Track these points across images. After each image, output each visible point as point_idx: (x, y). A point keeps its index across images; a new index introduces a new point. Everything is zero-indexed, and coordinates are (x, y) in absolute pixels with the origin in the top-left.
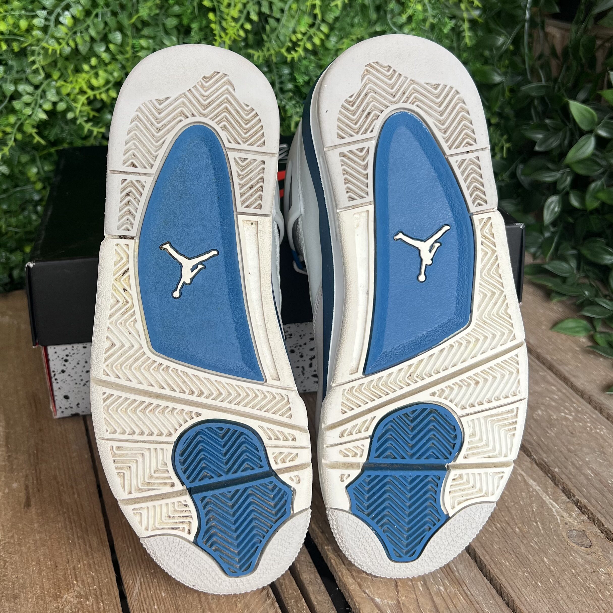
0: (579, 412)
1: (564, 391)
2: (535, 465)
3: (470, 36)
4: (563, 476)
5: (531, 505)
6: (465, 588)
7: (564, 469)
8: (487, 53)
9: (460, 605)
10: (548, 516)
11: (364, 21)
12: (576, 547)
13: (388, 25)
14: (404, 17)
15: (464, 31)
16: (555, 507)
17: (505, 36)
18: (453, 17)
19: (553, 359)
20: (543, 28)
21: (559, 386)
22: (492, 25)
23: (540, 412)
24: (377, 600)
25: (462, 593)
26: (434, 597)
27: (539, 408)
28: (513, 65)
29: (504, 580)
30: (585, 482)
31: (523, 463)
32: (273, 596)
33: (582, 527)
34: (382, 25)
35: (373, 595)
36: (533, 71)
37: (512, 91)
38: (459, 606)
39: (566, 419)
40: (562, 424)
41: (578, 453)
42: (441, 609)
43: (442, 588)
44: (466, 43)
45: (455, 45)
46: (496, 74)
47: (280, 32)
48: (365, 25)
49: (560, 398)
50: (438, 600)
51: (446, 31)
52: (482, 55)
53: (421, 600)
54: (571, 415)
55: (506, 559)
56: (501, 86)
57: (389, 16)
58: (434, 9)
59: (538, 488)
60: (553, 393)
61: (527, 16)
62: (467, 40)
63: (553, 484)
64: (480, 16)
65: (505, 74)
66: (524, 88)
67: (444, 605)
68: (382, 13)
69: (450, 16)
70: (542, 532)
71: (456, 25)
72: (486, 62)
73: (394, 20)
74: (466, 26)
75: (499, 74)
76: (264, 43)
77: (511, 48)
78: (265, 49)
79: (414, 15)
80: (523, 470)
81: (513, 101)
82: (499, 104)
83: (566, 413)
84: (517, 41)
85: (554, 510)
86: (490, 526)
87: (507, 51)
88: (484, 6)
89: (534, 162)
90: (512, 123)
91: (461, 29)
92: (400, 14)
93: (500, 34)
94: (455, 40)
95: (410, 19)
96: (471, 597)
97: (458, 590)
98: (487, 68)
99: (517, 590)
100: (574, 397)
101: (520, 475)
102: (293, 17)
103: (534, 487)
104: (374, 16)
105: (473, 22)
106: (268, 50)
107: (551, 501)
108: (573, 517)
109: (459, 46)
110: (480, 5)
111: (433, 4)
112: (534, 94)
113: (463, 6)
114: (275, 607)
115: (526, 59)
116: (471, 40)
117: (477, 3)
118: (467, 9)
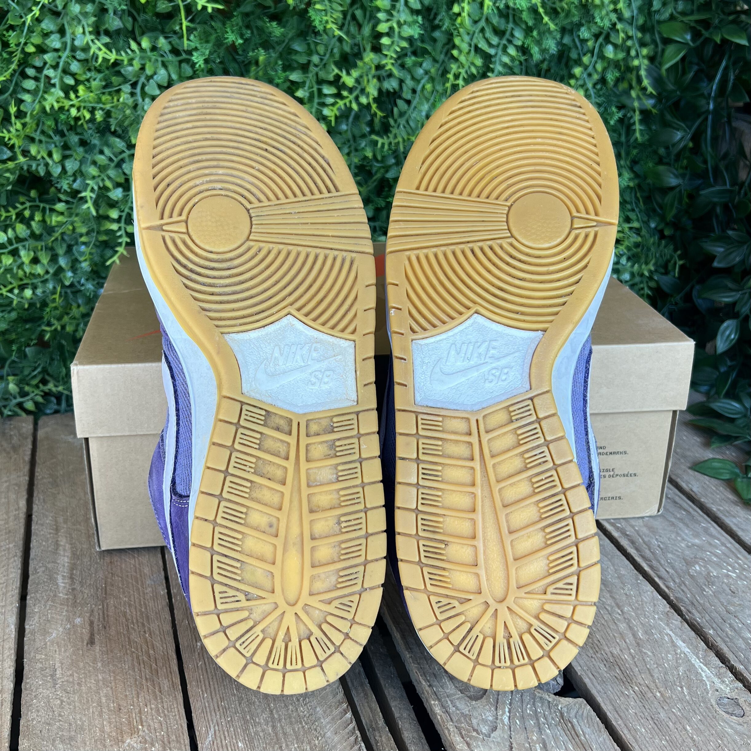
0: (744, 569)
1: (729, 545)
2: (686, 626)
3: (641, 130)
4: (718, 639)
5: (677, 668)
7: (720, 632)
8: (662, 151)
10: (695, 681)
12: (725, 716)
15: (634, 123)
16: (705, 672)
17: (685, 131)
18: (621, 107)
19: (719, 510)
20: (730, 122)
22: (668, 117)
27: (697, 563)
28: (692, 166)
30: (743, 647)
31: (672, 623)
33: (734, 695)
36: (716, 171)
37: (691, 196)
39: (728, 577)
40: (723, 582)
41: (738, 614)
44: (637, 139)
45: (623, 139)
46: (671, 175)
47: (410, 117)
49: (724, 553)
51: (611, 122)
52: (656, 153)
54: (735, 573)
55: (642, 725)
56: (678, 190)
58: (598, 95)
59: (687, 650)
60: (716, 547)
61: (711, 107)
62: (638, 135)
63: (705, 647)
64: (654, 106)
65: (683, 176)
66: (702, 192)
69: (619, 105)
70: (687, 697)
71: (625, 116)
72: (660, 161)
74: (637, 117)
75: (676, 176)
76: (391, 129)
77: (691, 145)
78: (391, 136)
80: (671, 630)
81: (691, 209)
82: (674, 211)
83: (728, 570)
84: (696, 138)
85: (703, 674)
87: (685, 148)
88: (659, 94)
89: (714, 281)
90: (689, 235)
91: (632, 121)
93: (678, 128)
94: (623, 133)
98: (661, 168)
100: (740, 553)
101: (667, 634)
102: (428, 100)
103: (683, 649)
105: (645, 113)
106: (395, 137)
107: (702, 665)
108: (726, 684)
109: (628, 141)
110: (654, 92)
111: (598, 90)
112: (716, 200)
113: (633, 94)
115: (709, 159)
116: (642, 134)
117: (650, 89)
118: (639, 98)
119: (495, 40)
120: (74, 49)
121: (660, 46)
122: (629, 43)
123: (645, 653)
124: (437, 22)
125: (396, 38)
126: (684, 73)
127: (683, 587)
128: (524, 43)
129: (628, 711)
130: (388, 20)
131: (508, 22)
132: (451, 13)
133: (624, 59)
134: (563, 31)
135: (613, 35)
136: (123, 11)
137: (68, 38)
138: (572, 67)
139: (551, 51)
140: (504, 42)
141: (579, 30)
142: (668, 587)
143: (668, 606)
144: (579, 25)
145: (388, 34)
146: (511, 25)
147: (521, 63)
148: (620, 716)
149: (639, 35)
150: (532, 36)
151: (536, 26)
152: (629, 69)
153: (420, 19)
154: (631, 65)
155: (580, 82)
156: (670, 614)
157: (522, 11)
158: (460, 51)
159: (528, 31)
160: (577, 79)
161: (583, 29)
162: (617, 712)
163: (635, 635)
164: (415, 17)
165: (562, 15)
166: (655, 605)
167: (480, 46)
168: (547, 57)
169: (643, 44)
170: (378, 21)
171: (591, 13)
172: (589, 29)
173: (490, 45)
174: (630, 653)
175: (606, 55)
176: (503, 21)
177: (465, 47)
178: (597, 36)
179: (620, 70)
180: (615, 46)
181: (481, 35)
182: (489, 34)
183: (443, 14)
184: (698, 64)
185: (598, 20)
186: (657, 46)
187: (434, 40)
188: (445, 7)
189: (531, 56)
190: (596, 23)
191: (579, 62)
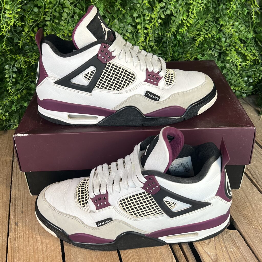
6: (240, 250)
24: (209, 253)
25: (240, 252)
26: (229, 253)
32: (171, 250)
35: (207, 251)
38: (238, 257)
43: (232, 250)
50: (231, 254)
53: (224, 254)
67: (233, 256)
96: (243, 254)
97: (238, 251)
114: (171, 254)
129: (251, 235)
148: (249, 237)
162: (248, 235)
163: (252, 207)
174: (251, 214)
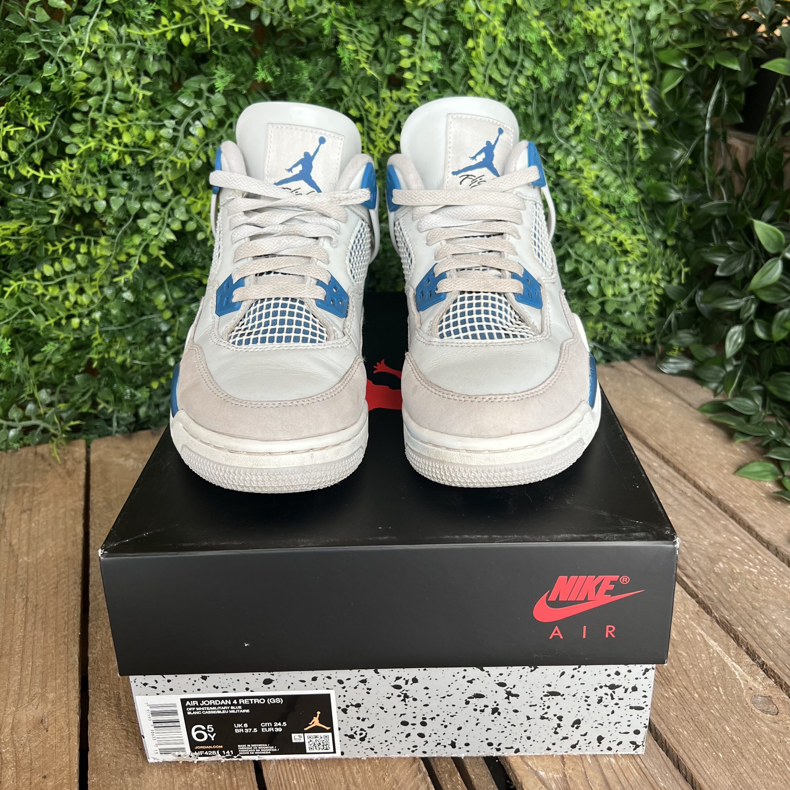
0: (764, 565)
1: (748, 541)
2: (716, 624)
3: (644, 149)
4: (747, 636)
5: (711, 668)
7: (748, 629)
8: (663, 167)
9: (632, 779)
10: (730, 680)
11: (527, 132)
12: (761, 714)
13: (553, 136)
14: (572, 128)
15: (637, 143)
16: (737, 670)
17: (683, 148)
18: (625, 128)
19: (735, 506)
20: (725, 140)
21: (742, 536)
22: (669, 137)
23: (721, 565)
24: (542, 773)
26: (604, 770)
27: (721, 560)
28: (691, 181)
29: (681, 751)
30: (771, 642)
31: (703, 622)
32: (424, 769)
33: (767, 692)
34: (546, 136)
35: (537, 768)
36: (714, 186)
37: (690, 209)
39: (750, 572)
40: (746, 579)
41: (764, 610)
42: (612, 782)
43: (612, 760)
44: (640, 157)
45: (627, 158)
46: (672, 191)
48: (529, 136)
49: (744, 550)
50: (609, 774)
51: (617, 143)
52: (657, 170)
53: (590, 773)
54: (756, 568)
55: (684, 727)
56: (678, 204)
57: (555, 126)
58: (604, 119)
59: (719, 649)
60: (736, 543)
61: (708, 127)
62: (641, 153)
63: (736, 645)
64: (655, 127)
65: (683, 191)
66: (703, 207)
67: (615, 779)
68: (547, 123)
69: (622, 126)
70: (724, 697)
71: (628, 136)
72: (662, 178)
73: (560, 131)
74: (640, 137)
75: (677, 192)
77: (690, 162)
79: (582, 125)
80: (702, 629)
81: (691, 221)
82: (676, 223)
83: (750, 566)
84: (696, 155)
85: (737, 673)
86: (666, 691)
87: (685, 165)
88: (659, 115)
89: (715, 288)
90: (690, 246)
91: (635, 141)
92: (567, 124)
93: (677, 147)
94: (627, 152)
95: (578, 130)
96: (645, 770)
98: (662, 184)
99: (696, 763)
100: (759, 548)
101: (700, 634)
103: (715, 648)
104: (538, 127)
105: (647, 134)
107: (734, 663)
108: (758, 682)
109: (632, 160)
110: (655, 115)
111: (603, 114)
112: (715, 213)
113: (636, 116)
114: (426, 782)
115: (707, 174)
116: (645, 153)
117: (651, 112)
118: (641, 119)
119: (507, 70)
120: (114, 91)
121: (659, 71)
122: (631, 70)
123: (680, 654)
124: (453, 56)
125: (418, 73)
126: (681, 95)
127: (710, 585)
128: (534, 73)
130: (410, 57)
131: (518, 54)
132: (466, 47)
133: (626, 85)
134: (571, 60)
135: (615, 62)
136: (162, 56)
137: (109, 81)
138: (579, 94)
139: (558, 80)
140: (515, 73)
141: (584, 58)
142: (696, 586)
143: (697, 605)
144: (584, 54)
145: (409, 69)
146: (521, 57)
147: (532, 91)
149: (640, 62)
150: (542, 67)
151: (544, 56)
152: (631, 93)
153: (439, 55)
154: (633, 89)
155: (587, 107)
156: (700, 614)
157: (531, 44)
158: (476, 83)
159: (538, 61)
160: (584, 104)
161: (588, 58)
164: (434, 53)
165: (569, 46)
166: (685, 605)
167: (493, 76)
168: (555, 84)
169: (643, 70)
170: (400, 58)
171: (595, 42)
172: (594, 58)
173: (503, 76)
175: (610, 81)
176: (514, 52)
177: (480, 78)
178: (601, 64)
179: (622, 94)
180: (618, 72)
181: (494, 67)
182: (502, 65)
183: (459, 49)
184: (693, 87)
185: (601, 49)
186: (655, 71)
187: (454, 73)
188: (460, 41)
189: (541, 85)
190: (600, 52)
191: (585, 89)
